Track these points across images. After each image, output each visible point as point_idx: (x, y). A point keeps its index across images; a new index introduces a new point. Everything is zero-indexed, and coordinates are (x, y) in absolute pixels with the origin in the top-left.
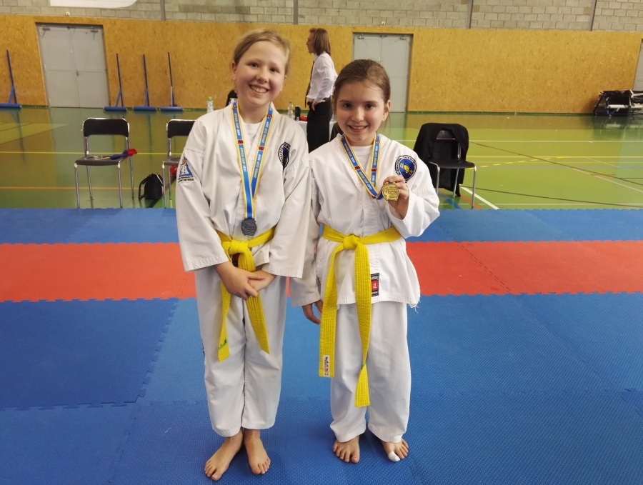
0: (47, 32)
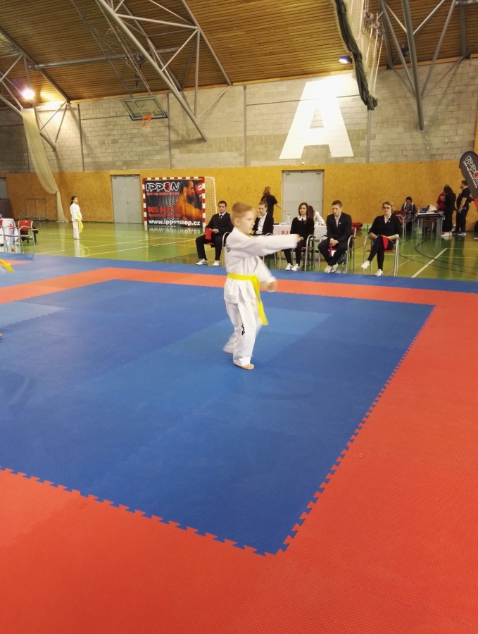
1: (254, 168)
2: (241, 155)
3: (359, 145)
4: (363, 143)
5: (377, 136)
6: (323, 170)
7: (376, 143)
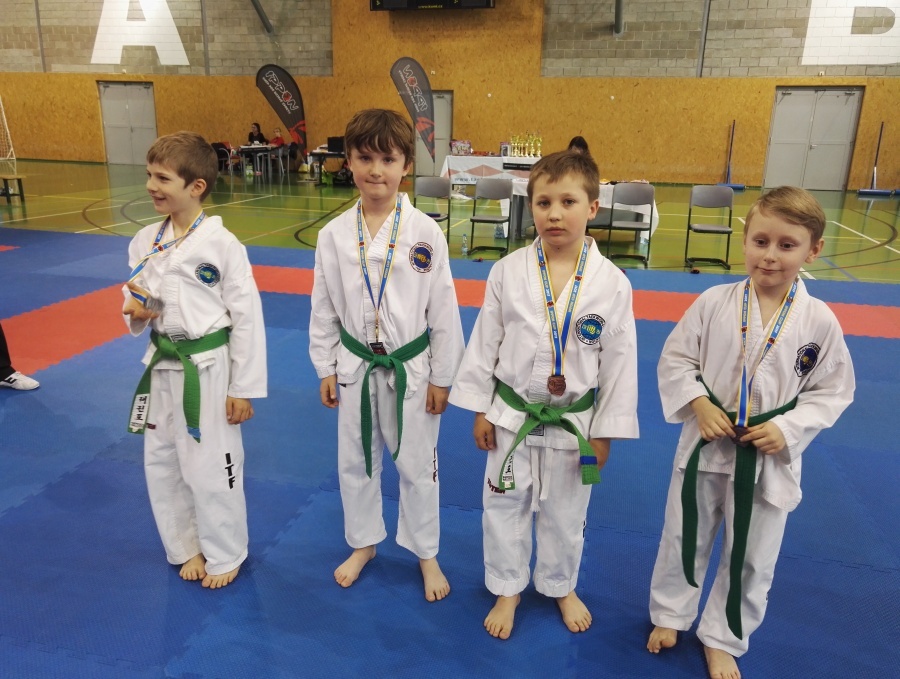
0: (786, 97)
1: (56, 74)
2: (36, 55)
3: (194, 49)
4: (199, 47)
5: (216, 37)
6: (151, 83)
7: (216, 47)
